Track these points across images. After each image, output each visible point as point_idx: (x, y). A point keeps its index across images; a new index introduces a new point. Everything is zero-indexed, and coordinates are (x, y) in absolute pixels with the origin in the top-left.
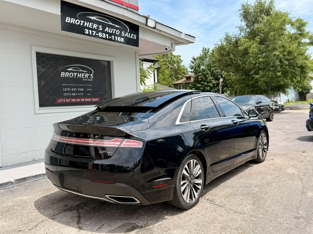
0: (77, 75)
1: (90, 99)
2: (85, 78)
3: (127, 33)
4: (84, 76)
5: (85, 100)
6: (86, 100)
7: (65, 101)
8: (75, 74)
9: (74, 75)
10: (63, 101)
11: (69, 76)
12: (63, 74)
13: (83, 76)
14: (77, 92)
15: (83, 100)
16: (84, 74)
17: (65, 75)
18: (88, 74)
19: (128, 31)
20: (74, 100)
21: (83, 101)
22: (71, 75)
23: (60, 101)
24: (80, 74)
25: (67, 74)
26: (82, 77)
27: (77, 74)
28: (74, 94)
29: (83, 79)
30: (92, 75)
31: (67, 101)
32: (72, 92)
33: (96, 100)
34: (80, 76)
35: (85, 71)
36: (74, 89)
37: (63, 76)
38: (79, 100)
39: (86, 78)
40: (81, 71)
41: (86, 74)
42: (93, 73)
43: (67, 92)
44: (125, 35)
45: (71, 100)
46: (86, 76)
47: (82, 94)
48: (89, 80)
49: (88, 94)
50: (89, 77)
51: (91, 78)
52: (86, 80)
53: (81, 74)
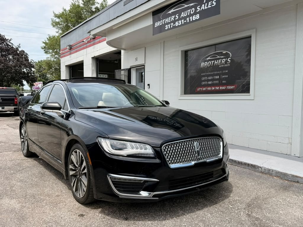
0: (214, 63)
1: (225, 87)
2: (221, 65)
3: (203, 5)
4: (221, 62)
5: (219, 88)
6: (221, 88)
7: (203, 89)
8: (213, 62)
9: (211, 63)
10: (201, 89)
11: (207, 65)
12: (203, 64)
13: (219, 62)
14: (213, 80)
15: (218, 88)
16: (221, 60)
17: (204, 65)
18: (225, 59)
19: (204, 2)
20: (209, 89)
21: (217, 90)
22: (209, 63)
23: (199, 89)
24: (216, 62)
25: (206, 63)
26: (219, 64)
27: (214, 61)
28: (210, 83)
29: (219, 65)
30: (229, 59)
31: (204, 89)
32: (208, 80)
33: (232, 87)
34: (217, 63)
35: (222, 57)
36: (210, 78)
37: (202, 66)
38: (214, 88)
39: (223, 64)
40: (219, 57)
41: (223, 60)
42: (231, 57)
43: (205, 81)
44: (200, 9)
45: (207, 89)
46: (223, 61)
47: (217, 82)
48: (226, 65)
49: (224, 82)
50: (226, 61)
51: (228, 63)
52: (223, 66)
53: (218, 61)
